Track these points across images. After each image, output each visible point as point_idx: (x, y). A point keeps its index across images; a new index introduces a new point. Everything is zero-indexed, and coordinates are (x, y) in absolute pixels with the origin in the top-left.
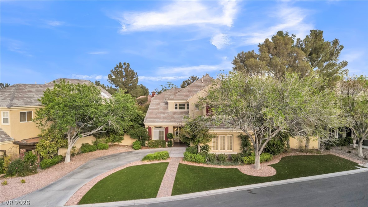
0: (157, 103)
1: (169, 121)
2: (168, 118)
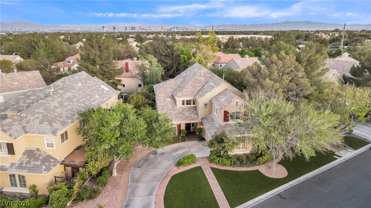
0: (163, 98)
1: (182, 118)
2: (179, 116)
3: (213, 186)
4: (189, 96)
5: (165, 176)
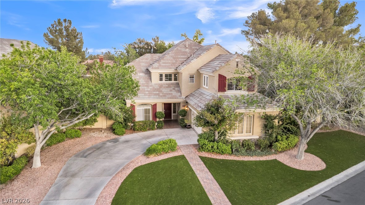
1: (158, 96)
2: (155, 93)
4: (168, 68)
5: (124, 169)
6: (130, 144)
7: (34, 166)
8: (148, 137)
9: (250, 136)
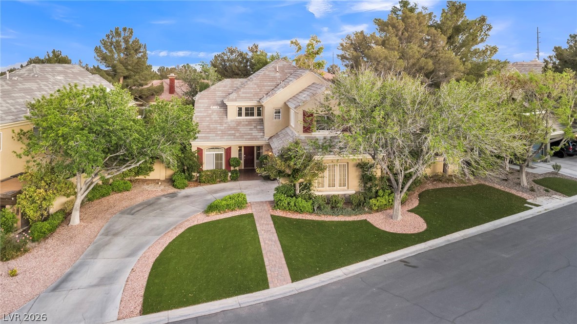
0: (206, 105)
1: (233, 137)
2: (229, 132)
3: (265, 243)
4: (249, 100)
6: (189, 200)
7: (71, 223)
8: (216, 192)
9: (344, 190)
